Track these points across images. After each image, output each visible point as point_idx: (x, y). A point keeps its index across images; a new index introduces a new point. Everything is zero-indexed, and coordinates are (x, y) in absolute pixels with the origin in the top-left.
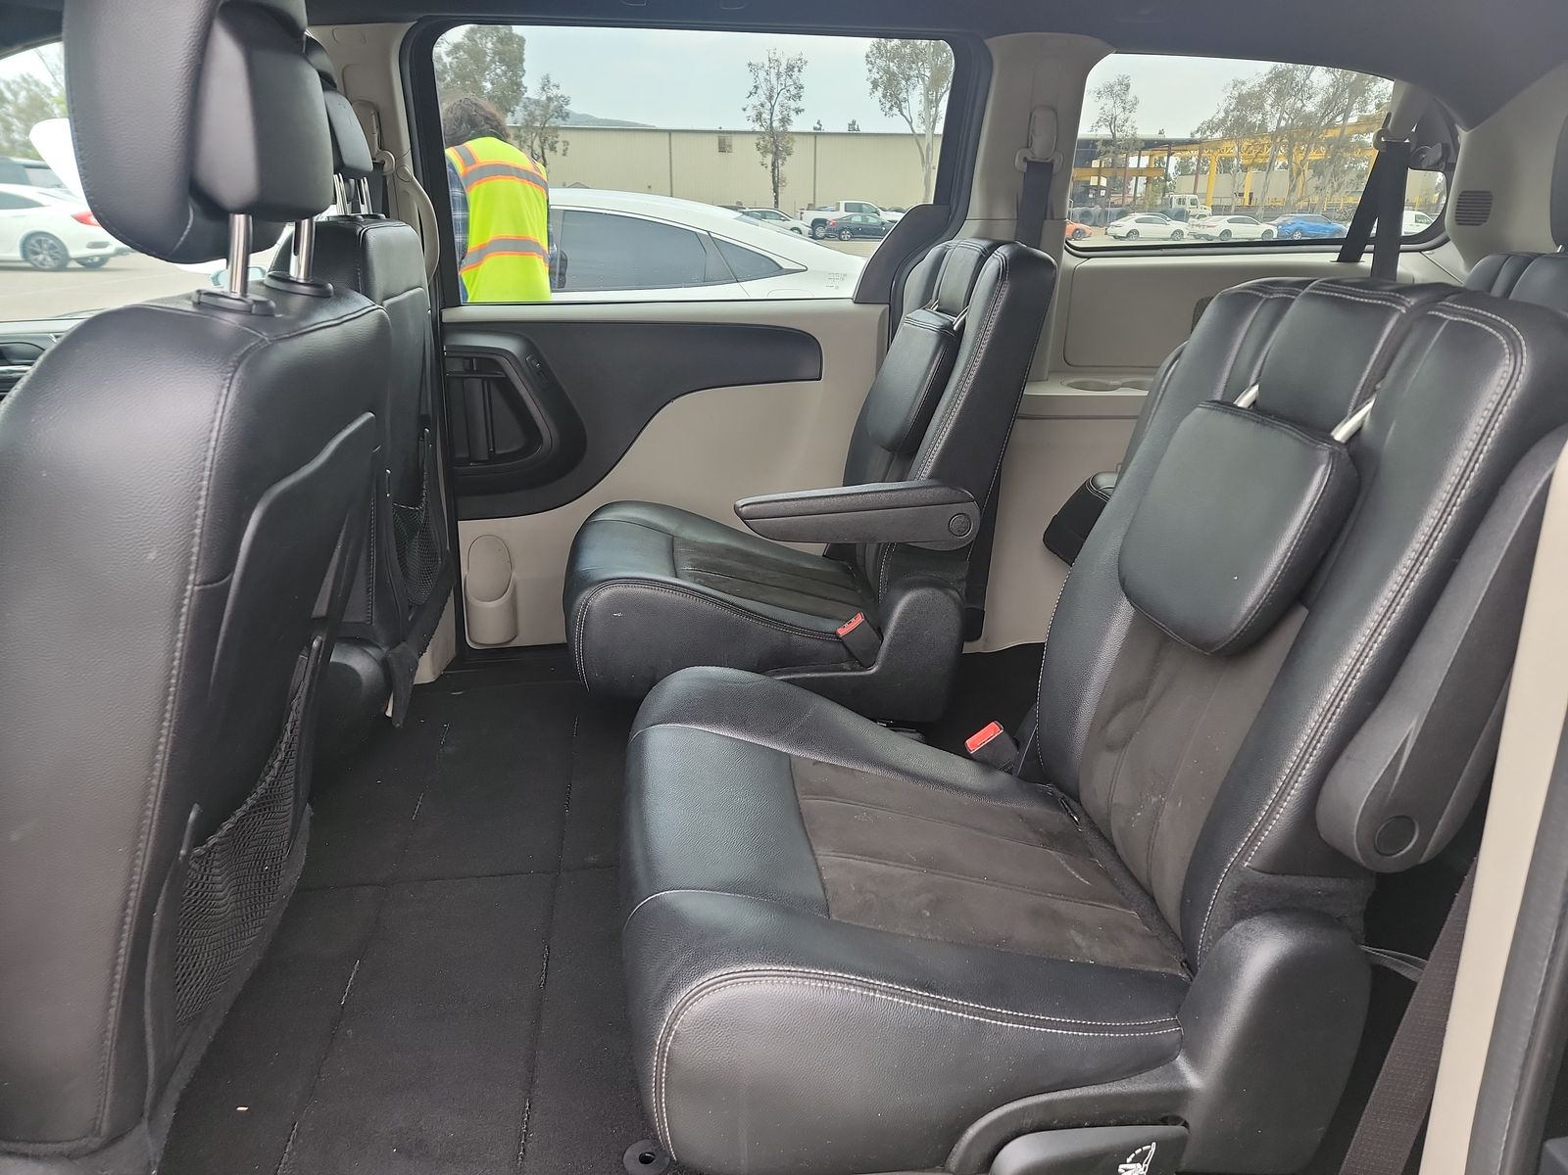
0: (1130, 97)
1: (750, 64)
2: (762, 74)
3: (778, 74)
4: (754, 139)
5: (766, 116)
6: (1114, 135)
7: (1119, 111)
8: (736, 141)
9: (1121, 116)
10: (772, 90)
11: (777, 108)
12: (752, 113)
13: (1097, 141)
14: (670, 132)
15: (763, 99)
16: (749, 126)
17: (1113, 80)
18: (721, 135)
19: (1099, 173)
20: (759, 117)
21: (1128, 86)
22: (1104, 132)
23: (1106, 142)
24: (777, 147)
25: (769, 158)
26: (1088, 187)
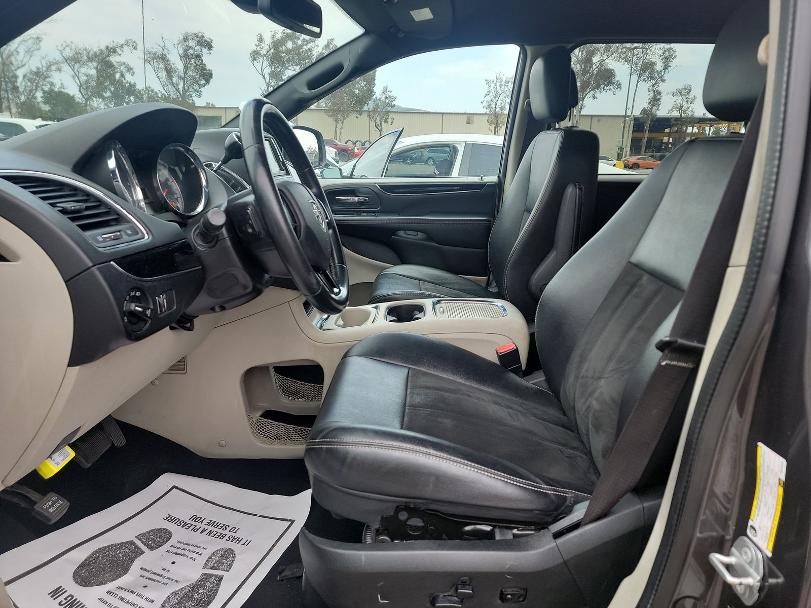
0: (691, 96)
1: (487, 80)
2: (492, 85)
3: (501, 85)
4: (486, 117)
5: (493, 106)
6: (681, 115)
7: (684, 103)
8: (475, 118)
9: (686, 106)
10: (497, 93)
11: (499, 102)
12: (485, 104)
13: (671, 118)
14: (443, 114)
15: (492, 97)
16: (484, 111)
17: (681, 87)
18: (468, 115)
19: (669, 135)
20: (489, 106)
21: (690, 90)
22: (676, 114)
23: (676, 119)
24: (497, 121)
25: (493, 126)
26: (662, 142)
